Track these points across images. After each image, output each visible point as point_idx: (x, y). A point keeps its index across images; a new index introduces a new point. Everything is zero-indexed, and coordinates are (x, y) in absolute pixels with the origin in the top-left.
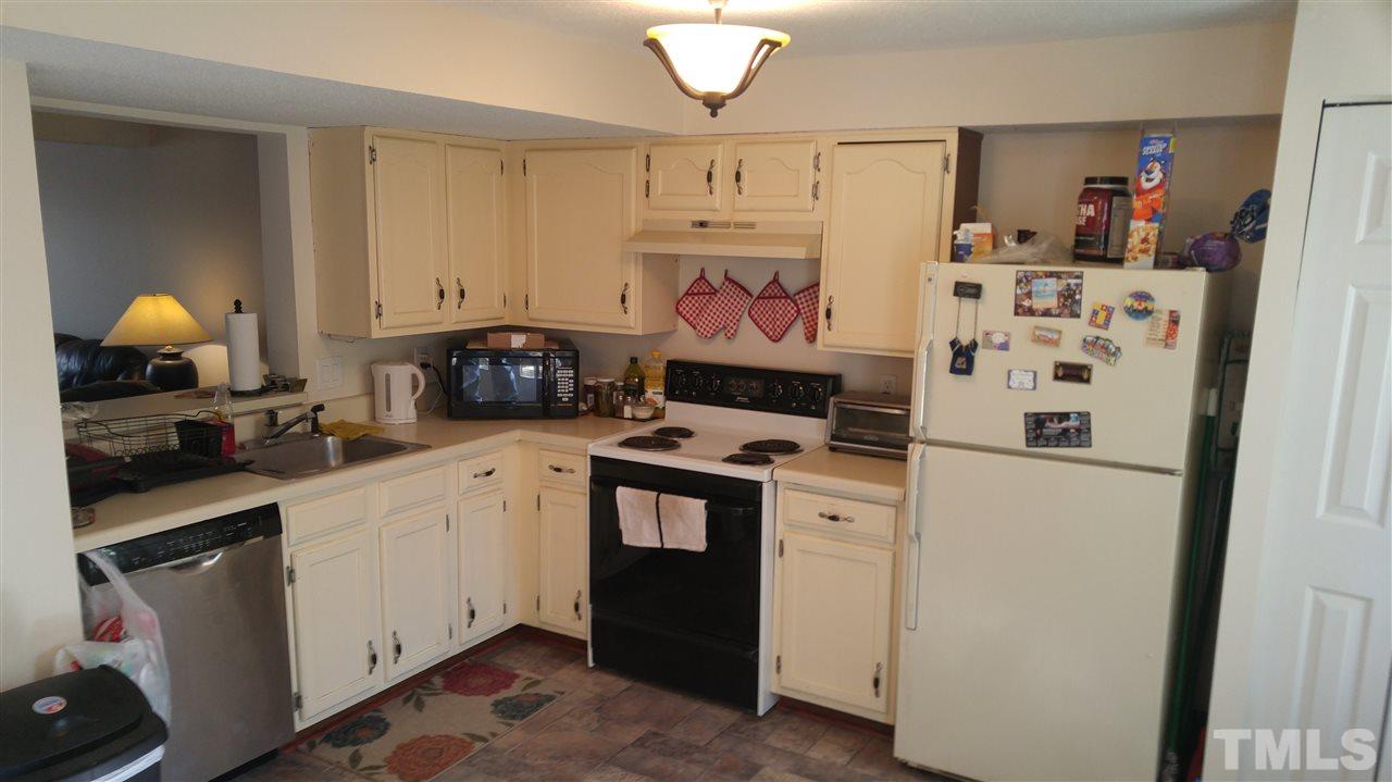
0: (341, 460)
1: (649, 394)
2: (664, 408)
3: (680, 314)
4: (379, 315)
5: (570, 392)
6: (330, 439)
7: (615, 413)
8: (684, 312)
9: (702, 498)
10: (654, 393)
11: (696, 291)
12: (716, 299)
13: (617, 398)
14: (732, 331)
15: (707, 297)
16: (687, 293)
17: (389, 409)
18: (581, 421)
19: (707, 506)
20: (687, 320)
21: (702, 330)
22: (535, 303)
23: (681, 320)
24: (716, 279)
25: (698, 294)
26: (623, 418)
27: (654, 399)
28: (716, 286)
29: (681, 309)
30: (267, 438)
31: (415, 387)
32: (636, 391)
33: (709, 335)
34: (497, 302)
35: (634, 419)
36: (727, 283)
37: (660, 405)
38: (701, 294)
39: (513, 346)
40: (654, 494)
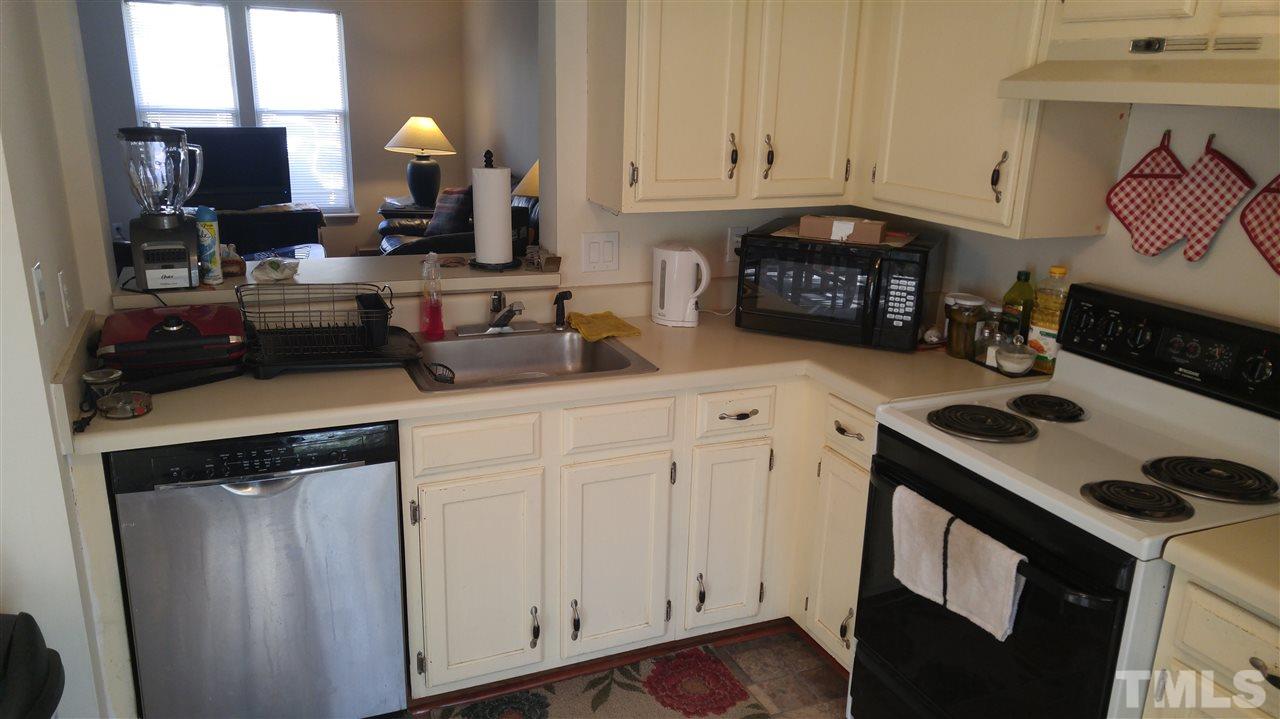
0: (578, 365)
1: (1035, 334)
2: (1054, 360)
3: (1112, 208)
4: (634, 181)
5: (906, 314)
6: (568, 336)
7: (975, 355)
8: (1120, 206)
9: (1019, 550)
10: (1043, 335)
11: (1147, 171)
12: (1179, 187)
13: (982, 333)
14: (1198, 247)
15: (1166, 183)
16: (1131, 175)
17: (662, 306)
18: (920, 359)
19: (1021, 568)
20: (1122, 220)
21: (1141, 240)
22: (884, 175)
23: (1113, 217)
24: (1189, 150)
25: (1153, 176)
26: (983, 365)
27: (1042, 343)
28: (1187, 163)
29: (1115, 200)
30: (491, 326)
31: (698, 281)
32: (1014, 326)
33: (1153, 250)
34: (834, 171)
35: (998, 370)
36: (1206, 159)
37: (1049, 355)
38: (1156, 176)
39: (833, 237)
40: (946, 515)
